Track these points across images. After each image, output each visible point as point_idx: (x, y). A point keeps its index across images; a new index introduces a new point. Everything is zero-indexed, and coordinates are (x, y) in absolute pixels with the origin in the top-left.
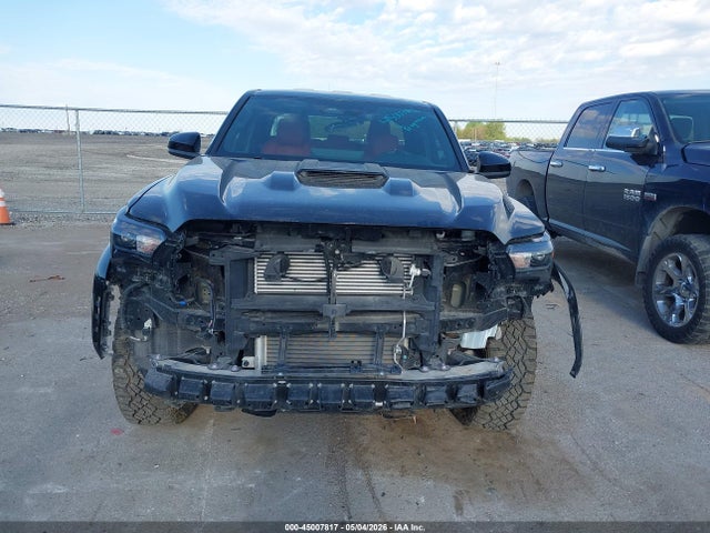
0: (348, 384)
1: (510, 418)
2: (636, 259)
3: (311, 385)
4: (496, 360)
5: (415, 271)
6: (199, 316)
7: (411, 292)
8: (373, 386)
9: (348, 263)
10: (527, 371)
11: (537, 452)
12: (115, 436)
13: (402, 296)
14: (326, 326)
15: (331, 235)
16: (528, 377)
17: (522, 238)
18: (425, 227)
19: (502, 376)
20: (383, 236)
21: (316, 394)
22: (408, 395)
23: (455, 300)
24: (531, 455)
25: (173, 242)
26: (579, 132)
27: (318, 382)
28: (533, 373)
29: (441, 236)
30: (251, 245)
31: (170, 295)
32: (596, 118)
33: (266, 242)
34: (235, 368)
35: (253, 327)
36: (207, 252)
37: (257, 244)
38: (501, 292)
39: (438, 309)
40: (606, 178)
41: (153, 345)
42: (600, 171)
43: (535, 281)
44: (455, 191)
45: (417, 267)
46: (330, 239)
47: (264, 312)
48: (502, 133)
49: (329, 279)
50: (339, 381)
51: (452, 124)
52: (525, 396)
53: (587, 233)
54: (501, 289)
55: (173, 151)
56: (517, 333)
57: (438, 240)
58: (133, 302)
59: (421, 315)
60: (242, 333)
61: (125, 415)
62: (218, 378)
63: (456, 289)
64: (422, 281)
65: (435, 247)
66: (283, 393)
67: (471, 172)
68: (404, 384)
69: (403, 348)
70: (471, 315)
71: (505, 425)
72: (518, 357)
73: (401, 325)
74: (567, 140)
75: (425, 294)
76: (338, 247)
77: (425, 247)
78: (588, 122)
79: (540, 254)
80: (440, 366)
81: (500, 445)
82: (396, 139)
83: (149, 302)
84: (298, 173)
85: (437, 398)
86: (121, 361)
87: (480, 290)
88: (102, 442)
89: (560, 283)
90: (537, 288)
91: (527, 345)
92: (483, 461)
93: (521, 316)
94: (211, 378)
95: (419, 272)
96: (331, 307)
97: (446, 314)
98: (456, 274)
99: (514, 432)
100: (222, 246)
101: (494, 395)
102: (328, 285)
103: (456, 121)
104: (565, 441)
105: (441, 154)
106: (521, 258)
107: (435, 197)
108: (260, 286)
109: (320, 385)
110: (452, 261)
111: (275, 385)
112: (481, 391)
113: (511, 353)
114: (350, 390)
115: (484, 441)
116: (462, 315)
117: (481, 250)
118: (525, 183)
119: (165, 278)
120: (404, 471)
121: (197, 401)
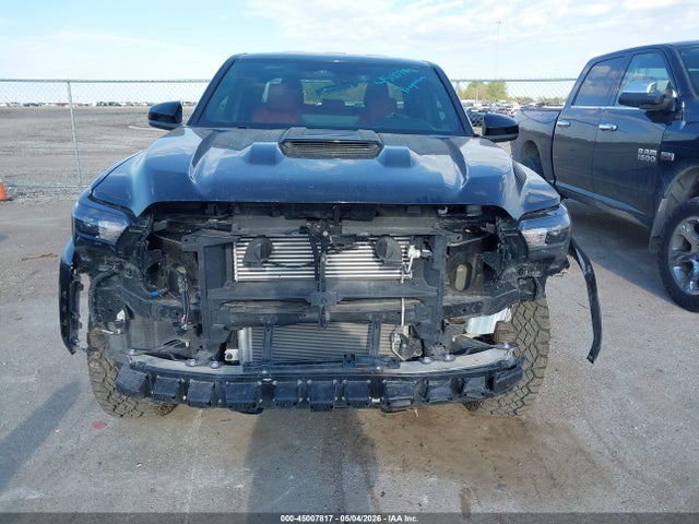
0: (340, 379)
1: (520, 404)
2: (650, 224)
3: (300, 382)
4: (507, 346)
5: (414, 253)
6: (174, 308)
7: (411, 276)
8: (369, 381)
9: (338, 245)
10: (539, 355)
11: (549, 440)
12: (97, 431)
13: (399, 280)
14: (315, 316)
15: (318, 215)
16: (541, 361)
17: (536, 212)
18: (425, 203)
19: (514, 367)
20: (378, 215)
21: (306, 391)
22: (409, 392)
23: (460, 282)
24: (544, 445)
25: (138, 228)
26: (588, 89)
27: (307, 379)
28: (545, 357)
29: (443, 212)
30: (228, 228)
31: (141, 285)
32: (608, 74)
33: (244, 224)
34: (215, 364)
35: (233, 319)
36: (178, 236)
37: (235, 226)
38: (513, 273)
39: (441, 294)
40: (619, 138)
41: (129, 338)
42: (612, 130)
43: (550, 260)
44: (459, 159)
45: (416, 248)
46: (318, 220)
47: (246, 301)
48: (503, 93)
49: (316, 264)
50: (330, 377)
51: (454, 85)
52: (536, 381)
53: (597, 196)
54: (513, 270)
55: (153, 122)
56: (529, 314)
57: (439, 216)
58: (102, 293)
59: (422, 302)
60: (222, 326)
61: (105, 410)
62: (196, 376)
63: (461, 270)
64: (424, 264)
65: (437, 225)
66: (268, 391)
67: (476, 136)
68: (404, 379)
69: (402, 336)
70: (478, 298)
71: (515, 411)
72: (529, 340)
73: (400, 313)
74: (574, 98)
75: (426, 277)
76: (327, 228)
77: (425, 225)
78: (598, 79)
79: (556, 229)
80: (444, 355)
81: (510, 433)
82: (394, 101)
83: (120, 293)
84: (282, 144)
85: (440, 394)
86: (96, 355)
87: (489, 272)
88: (82, 438)
89: (577, 259)
90: (552, 267)
91: (539, 326)
92: (492, 452)
93: (534, 297)
94: (189, 376)
95: (418, 254)
96: (320, 295)
97: (450, 298)
98: (461, 254)
99: (524, 417)
100: (195, 230)
101: (505, 388)
102: (316, 270)
103: (458, 82)
104: (580, 427)
105: (442, 116)
106: (534, 235)
107: (437, 167)
108: (241, 273)
109: (309, 382)
110: (456, 241)
111: (260, 383)
112: (490, 383)
113: (522, 336)
114: (344, 386)
115: (492, 429)
116: (467, 298)
117: (489, 228)
118: (531, 144)
119: (133, 268)
120: (405, 467)
121: (174, 402)
